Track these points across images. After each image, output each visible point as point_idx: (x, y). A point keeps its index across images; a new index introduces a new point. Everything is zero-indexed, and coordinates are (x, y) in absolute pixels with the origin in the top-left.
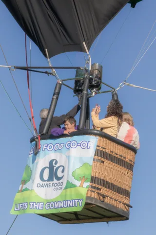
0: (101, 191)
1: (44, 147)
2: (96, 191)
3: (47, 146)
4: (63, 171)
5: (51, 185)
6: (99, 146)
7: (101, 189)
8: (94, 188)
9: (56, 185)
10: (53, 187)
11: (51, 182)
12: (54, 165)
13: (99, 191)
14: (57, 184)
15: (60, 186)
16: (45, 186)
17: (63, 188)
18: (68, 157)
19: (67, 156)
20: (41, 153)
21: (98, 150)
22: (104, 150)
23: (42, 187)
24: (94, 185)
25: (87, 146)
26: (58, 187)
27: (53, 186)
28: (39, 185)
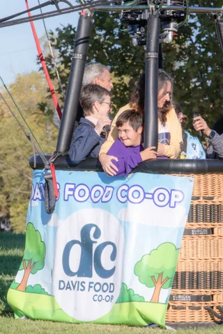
0: (215, 301)
1: (68, 192)
2: (203, 304)
3: (73, 190)
4: (113, 257)
5: (86, 285)
6: (198, 198)
7: (212, 296)
8: (198, 298)
9: (98, 287)
10: (92, 292)
11: (87, 280)
12: (92, 239)
13: (210, 304)
14: (102, 287)
15: (108, 293)
16: (74, 287)
17: (115, 299)
18: (124, 225)
19: (120, 222)
20: (61, 205)
21: (197, 206)
22: (210, 203)
23: (68, 290)
24: (197, 292)
25: (169, 201)
26: (104, 295)
27: (92, 289)
28: (62, 286)
